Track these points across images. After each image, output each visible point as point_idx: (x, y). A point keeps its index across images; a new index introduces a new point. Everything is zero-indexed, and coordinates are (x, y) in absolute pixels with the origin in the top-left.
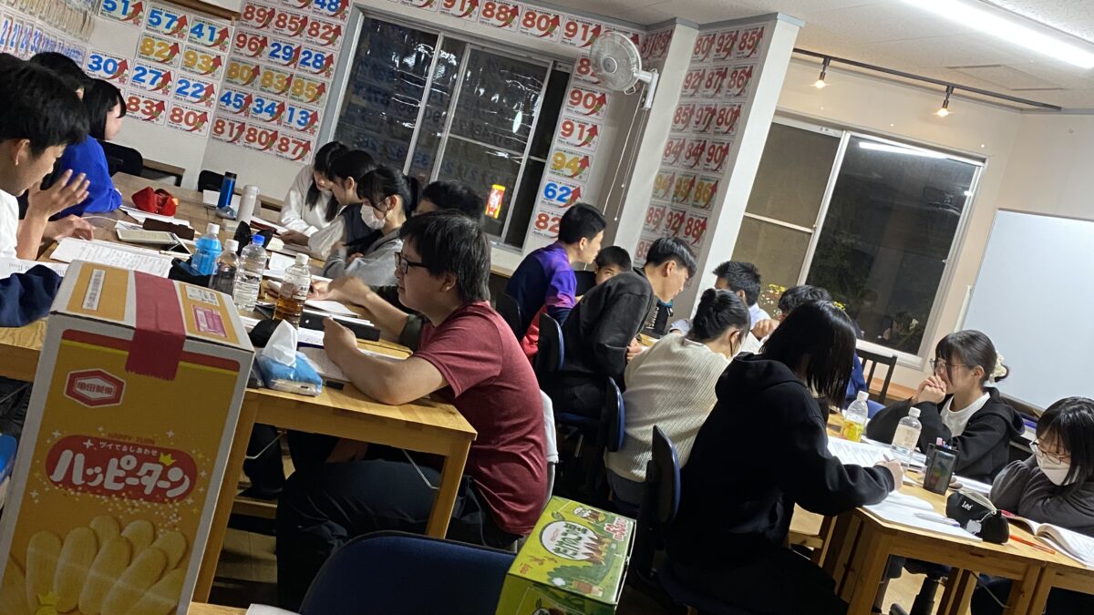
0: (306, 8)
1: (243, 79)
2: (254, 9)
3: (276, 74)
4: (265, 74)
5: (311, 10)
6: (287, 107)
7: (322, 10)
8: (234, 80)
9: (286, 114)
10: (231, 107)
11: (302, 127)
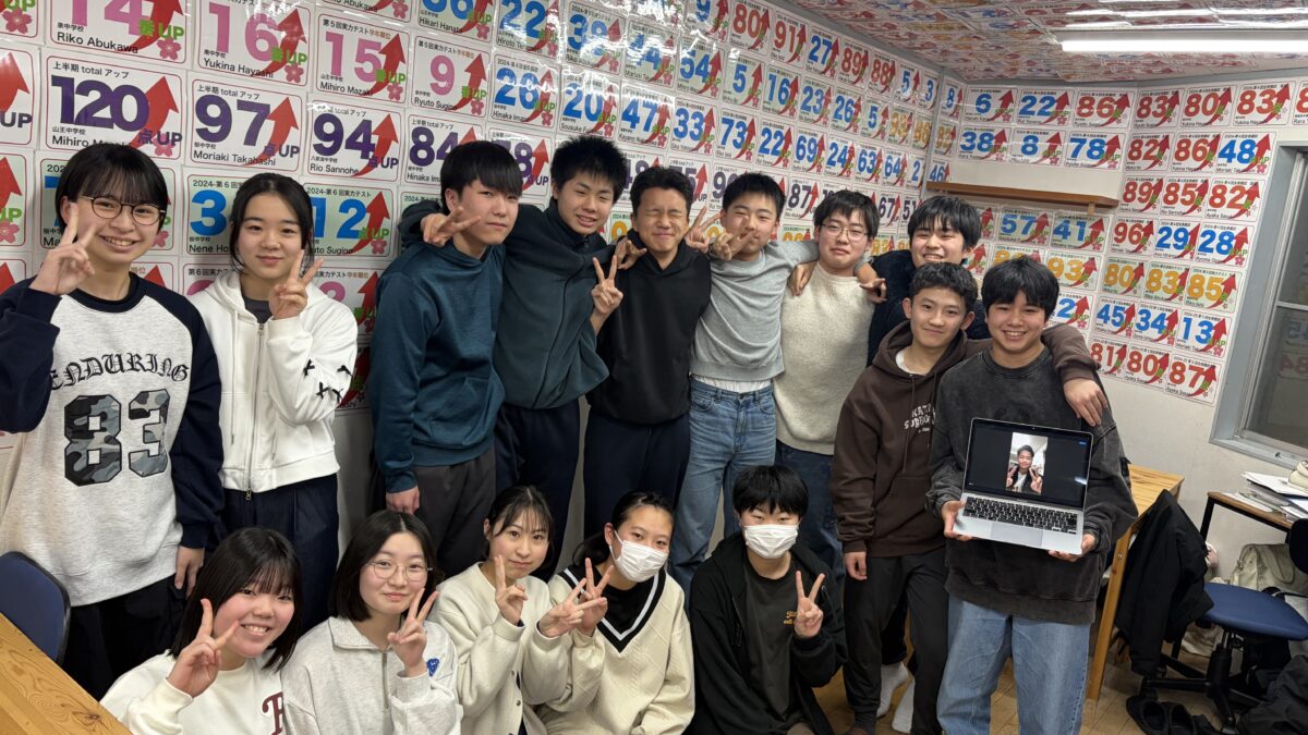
0: (1206, 168)
1: (1122, 284)
2: (1135, 185)
3: (1165, 271)
4: (1152, 273)
5: (1213, 169)
6: (1181, 316)
7: (1229, 166)
8: (1112, 288)
9: (1180, 328)
10: (1109, 326)
11: (1203, 346)
